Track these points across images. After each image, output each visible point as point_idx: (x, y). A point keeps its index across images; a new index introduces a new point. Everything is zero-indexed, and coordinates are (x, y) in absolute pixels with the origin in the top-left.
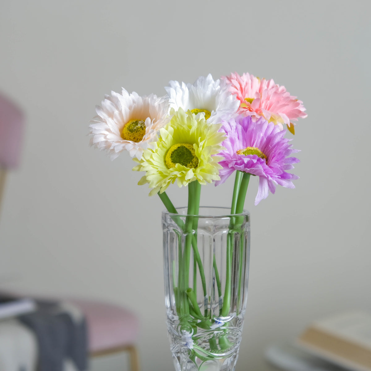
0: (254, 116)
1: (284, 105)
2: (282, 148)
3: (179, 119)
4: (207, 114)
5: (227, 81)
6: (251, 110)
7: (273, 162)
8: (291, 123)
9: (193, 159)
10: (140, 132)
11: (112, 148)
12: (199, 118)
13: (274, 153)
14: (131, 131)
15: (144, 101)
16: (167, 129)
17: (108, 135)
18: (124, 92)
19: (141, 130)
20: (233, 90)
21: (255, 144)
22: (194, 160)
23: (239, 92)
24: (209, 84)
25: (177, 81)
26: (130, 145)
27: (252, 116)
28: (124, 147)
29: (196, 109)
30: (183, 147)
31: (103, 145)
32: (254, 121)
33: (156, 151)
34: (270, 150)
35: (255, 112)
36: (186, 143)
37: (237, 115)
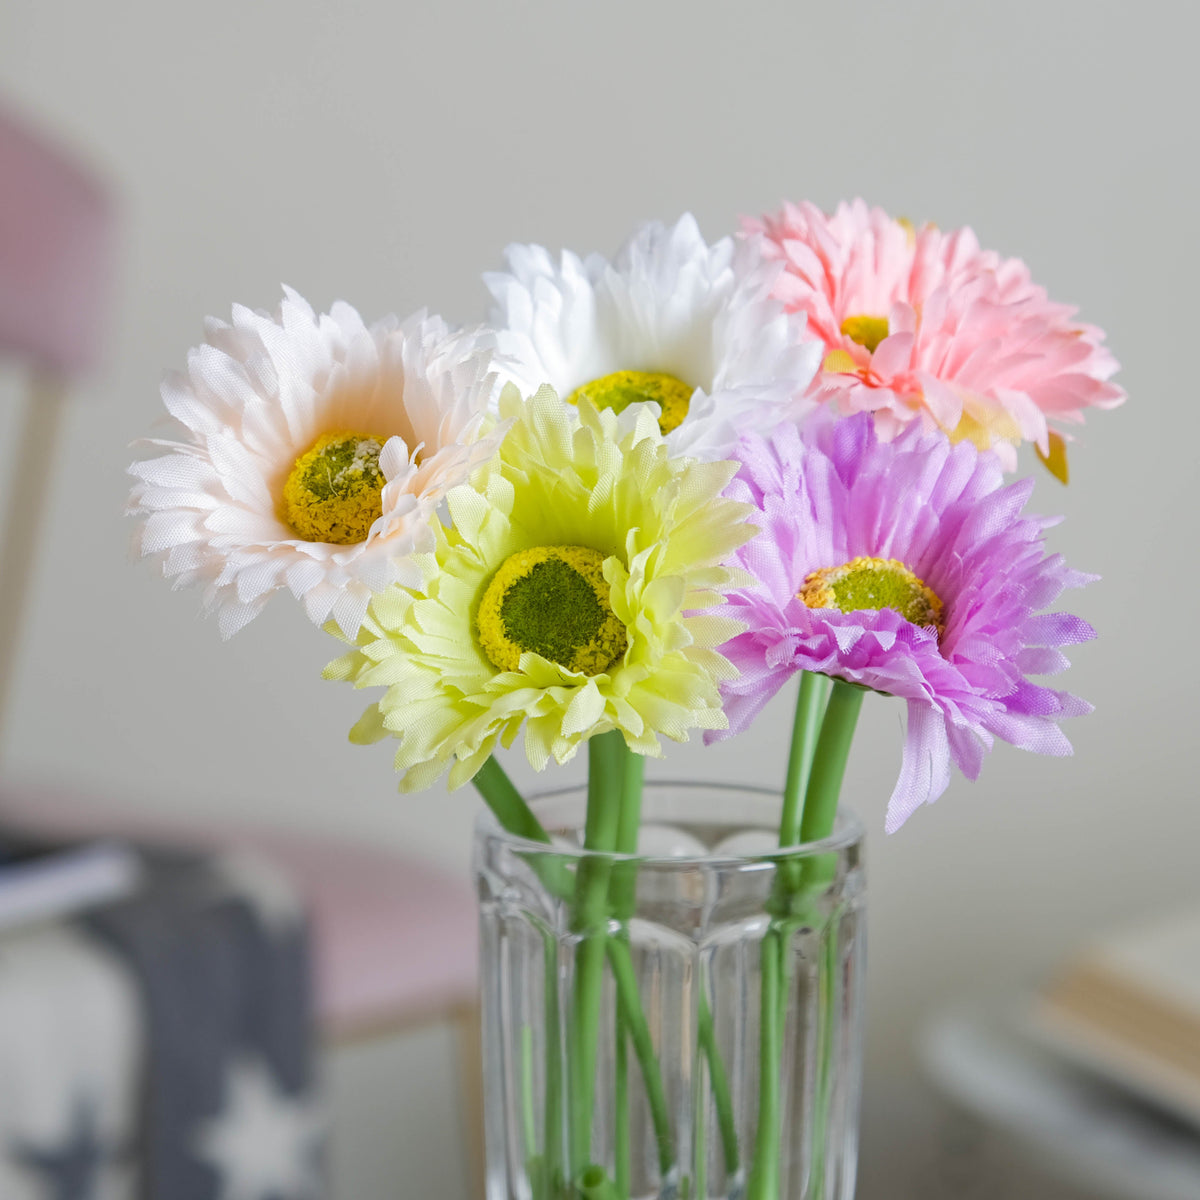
0: (886, 411)
1: (1020, 357)
2: (1011, 572)
3: (538, 438)
4: (675, 397)
5: (767, 248)
6: (874, 380)
7: (972, 636)
8: (1056, 431)
9: (603, 625)
10: (358, 499)
11: (224, 580)
12: (634, 429)
13: (973, 595)
14: (321, 491)
15: (387, 349)
16: (481, 488)
17: (212, 511)
18: (295, 306)
19: (366, 488)
20: (790, 287)
21: (889, 542)
22: (608, 629)
23: (820, 299)
24: (682, 261)
25: (541, 243)
26: (308, 565)
27: (873, 412)
28: (280, 578)
29: (623, 373)
30: (559, 566)
31: (188, 566)
32: (883, 434)
33: (434, 588)
34: (958, 572)
35: (890, 393)
36: (575, 544)
37: (810, 404)
